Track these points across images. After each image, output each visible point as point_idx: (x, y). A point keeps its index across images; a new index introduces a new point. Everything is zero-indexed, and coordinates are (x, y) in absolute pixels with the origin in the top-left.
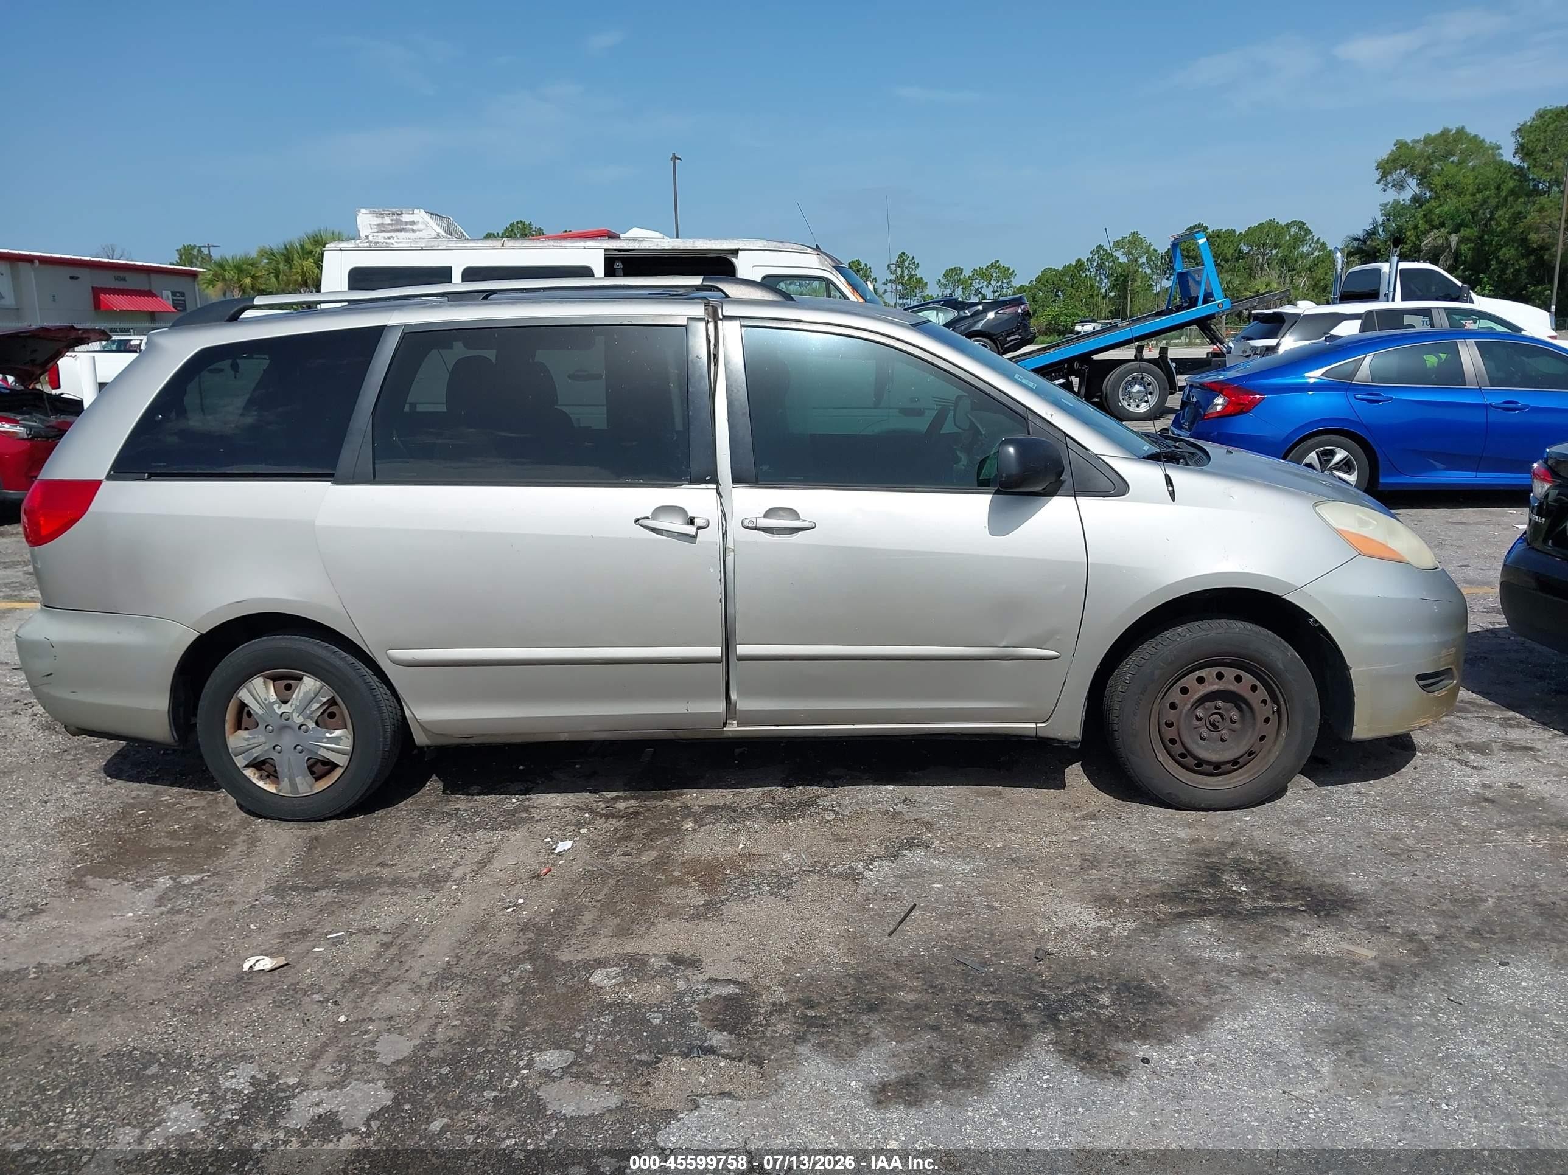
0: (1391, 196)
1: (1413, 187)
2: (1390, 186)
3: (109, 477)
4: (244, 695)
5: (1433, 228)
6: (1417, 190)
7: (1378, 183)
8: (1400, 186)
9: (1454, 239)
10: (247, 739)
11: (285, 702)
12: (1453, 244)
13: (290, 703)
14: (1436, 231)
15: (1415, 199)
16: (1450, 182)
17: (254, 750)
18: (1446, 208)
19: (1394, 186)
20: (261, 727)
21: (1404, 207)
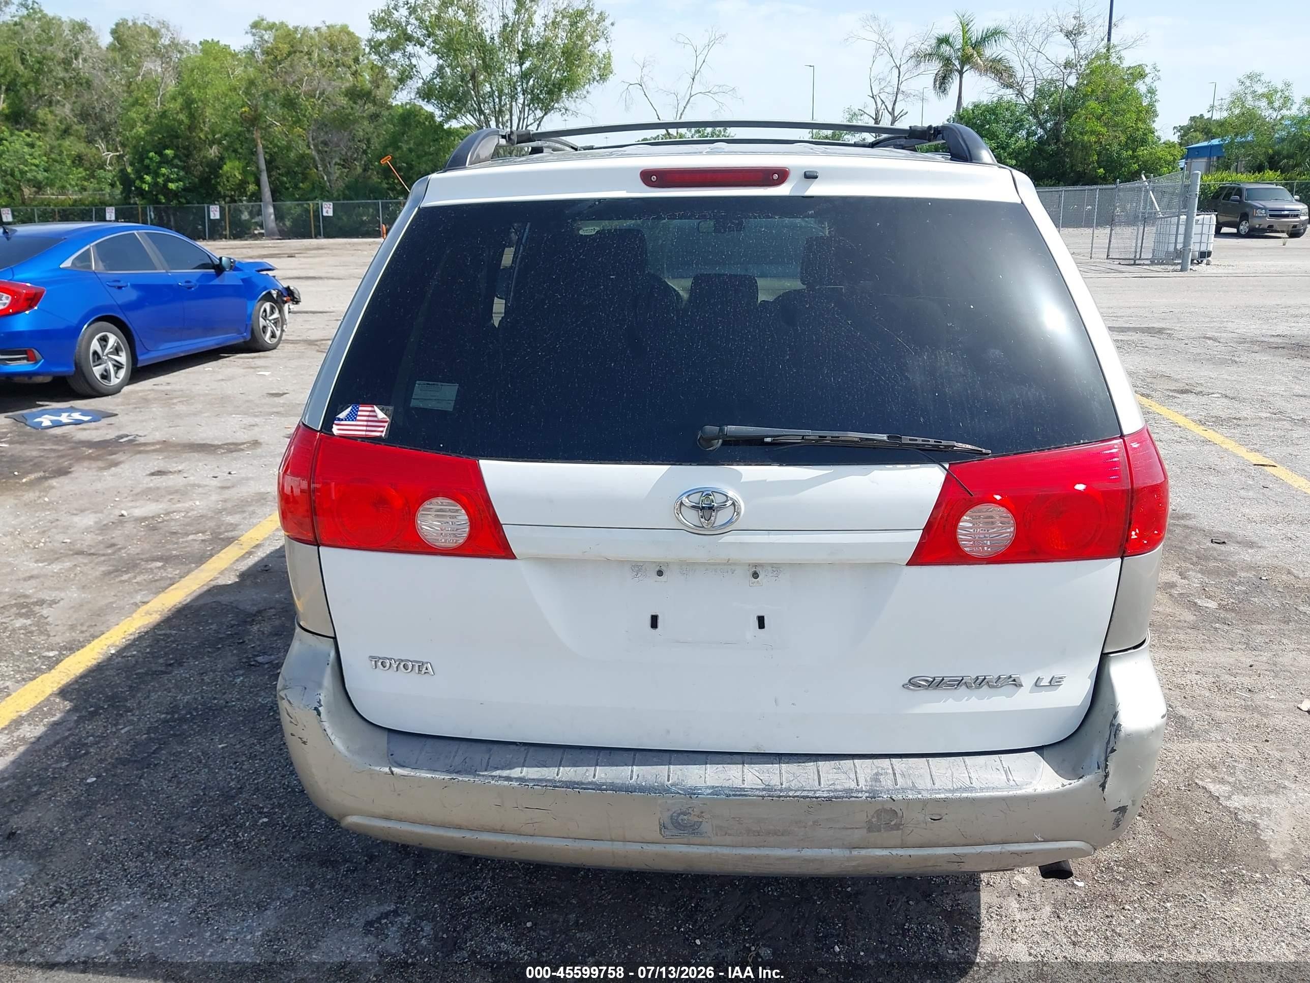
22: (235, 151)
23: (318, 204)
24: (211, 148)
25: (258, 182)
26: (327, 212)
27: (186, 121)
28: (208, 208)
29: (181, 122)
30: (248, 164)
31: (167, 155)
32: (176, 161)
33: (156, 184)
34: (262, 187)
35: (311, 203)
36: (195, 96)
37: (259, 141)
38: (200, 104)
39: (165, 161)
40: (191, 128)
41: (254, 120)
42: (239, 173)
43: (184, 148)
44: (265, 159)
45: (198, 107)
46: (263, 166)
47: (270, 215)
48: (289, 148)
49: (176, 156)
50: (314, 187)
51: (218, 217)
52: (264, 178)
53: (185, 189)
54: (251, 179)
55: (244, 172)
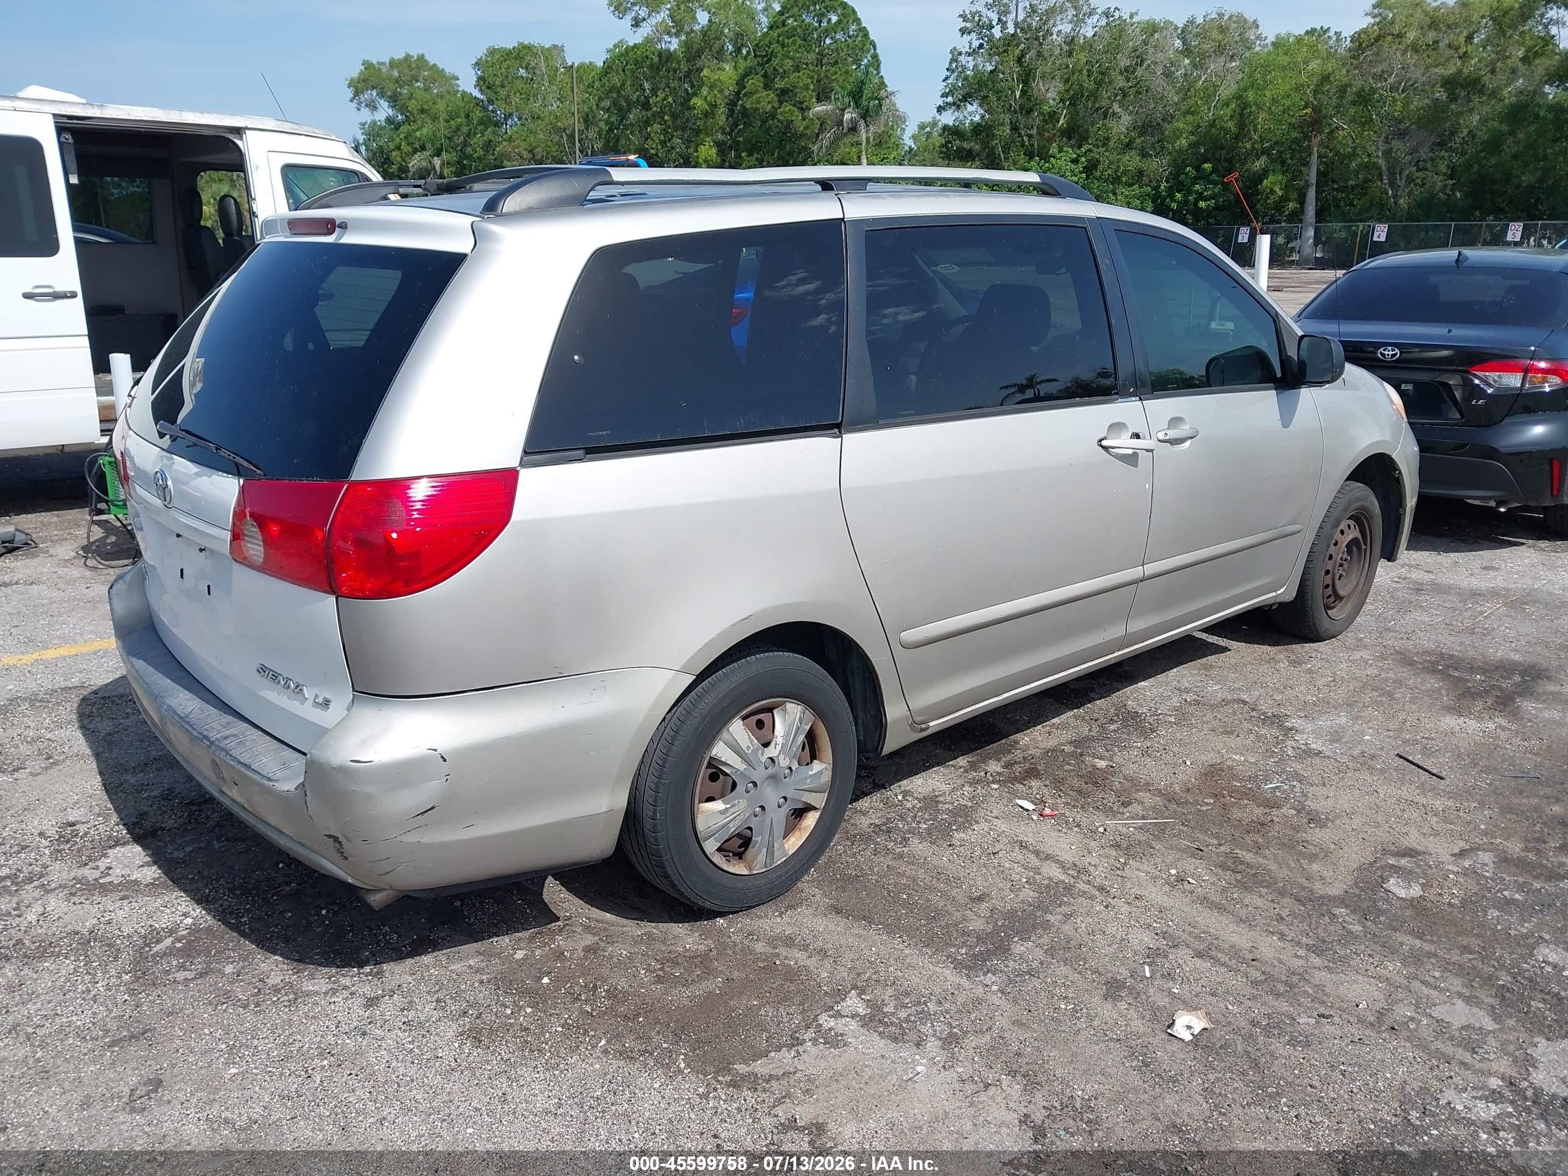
0: (366, 115)
1: (385, 111)
2: (363, 105)
3: (523, 464)
4: (720, 751)
5: (415, 151)
6: (391, 112)
7: (351, 101)
8: (373, 107)
9: (437, 162)
10: (722, 812)
11: (766, 745)
12: (437, 167)
13: (773, 744)
14: (419, 153)
15: (389, 120)
16: (425, 107)
17: (731, 825)
18: (425, 131)
19: (367, 106)
20: (740, 788)
21: (382, 128)
22: (1283, 163)
23: (1369, 226)
24: (1258, 159)
25: (1302, 201)
26: (1379, 237)
27: (1234, 129)
28: (1238, 229)
29: (1227, 131)
30: (1294, 178)
31: (1205, 170)
32: (1214, 177)
33: (1186, 202)
34: (1306, 205)
35: (1361, 225)
36: (1251, 99)
37: (1315, 149)
38: (1254, 108)
39: (1201, 176)
40: (1237, 137)
41: (1315, 123)
42: (1281, 189)
43: (1226, 160)
44: (1318, 170)
45: (1250, 113)
46: (1313, 178)
47: (1309, 239)
48: (1353, 155)
49: (1214, 170)
50: (1372, 205)
51: (1246, 240)
52: (1312, 194)
53: (1217, 208)
54: (1294, 195)
55: (1286, 188)
